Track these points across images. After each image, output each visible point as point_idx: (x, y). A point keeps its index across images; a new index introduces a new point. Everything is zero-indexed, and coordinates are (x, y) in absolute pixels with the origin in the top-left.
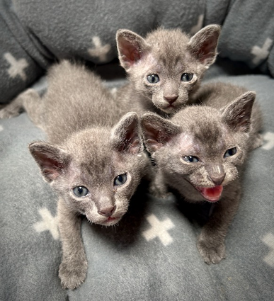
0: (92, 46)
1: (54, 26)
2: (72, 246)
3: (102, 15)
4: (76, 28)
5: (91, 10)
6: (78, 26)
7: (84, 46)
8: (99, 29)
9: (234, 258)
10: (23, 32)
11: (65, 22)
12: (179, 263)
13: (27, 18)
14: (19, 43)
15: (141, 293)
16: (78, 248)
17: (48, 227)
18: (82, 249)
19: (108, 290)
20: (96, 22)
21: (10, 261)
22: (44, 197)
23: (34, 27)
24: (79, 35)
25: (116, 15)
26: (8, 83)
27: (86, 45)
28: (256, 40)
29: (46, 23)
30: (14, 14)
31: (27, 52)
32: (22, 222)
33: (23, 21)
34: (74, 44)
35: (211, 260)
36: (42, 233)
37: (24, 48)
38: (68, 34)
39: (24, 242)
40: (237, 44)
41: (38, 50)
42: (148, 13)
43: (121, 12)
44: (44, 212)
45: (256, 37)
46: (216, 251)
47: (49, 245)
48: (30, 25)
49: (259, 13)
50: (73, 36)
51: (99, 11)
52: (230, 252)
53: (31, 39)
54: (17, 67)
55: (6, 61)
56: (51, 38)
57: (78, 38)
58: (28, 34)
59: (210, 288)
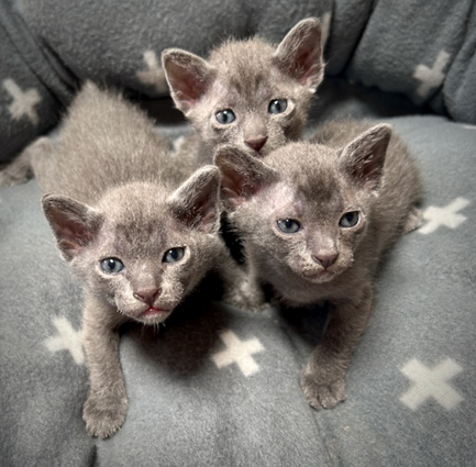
0: (144, 66)
1: (82, 34)
2: (105, 374)
3: (159, 16)
4: (117, 37)
5: (142, 7)
6: (120, 33)
7: (131, 66)
8: (155, 38)
9: (357, 400)
10: (34, 45)
11: (99, 28)
12: (266, 401)
13: (39, 21)
14: (27, 63)
15: (204, 442)
16: (115, 377)
17: (66, 345)
18: (120, 380)
19: (155, 436)
20: (149, 27)
21: (8, 388)
22: (62, 300)
23: (50, 37)
24: (122, 48)
25: (182, 15)
26: (9, 128)
27: (134, 65)
28: (421, 54)
29: (69, 29)
30: (20, 16)
31: (39, 77)
32: (28, 336)
33: (32, 27)
34: (113, 63)
35: (320, 403)
36: (57, 353)
37: (34, 72)
38: (104, 48)
39: (29, 363)
40: (390, 63)
41: (57, 75)
42: (235, 10)
43: (191, 9)
44: (62, 324)
45: (422, 50)
46: (330, 389)
47: (68, 371)
48: (44, 33)
49: (426, 9)
50: (112, 51)
51: (154, 9)
52: (352, 392)
53: (46, 57)
54: (24, 103)
55: (5, 92)
56: (78, 53)
57: (121, 54)
58: (41, 49)
59: (314, 440)
